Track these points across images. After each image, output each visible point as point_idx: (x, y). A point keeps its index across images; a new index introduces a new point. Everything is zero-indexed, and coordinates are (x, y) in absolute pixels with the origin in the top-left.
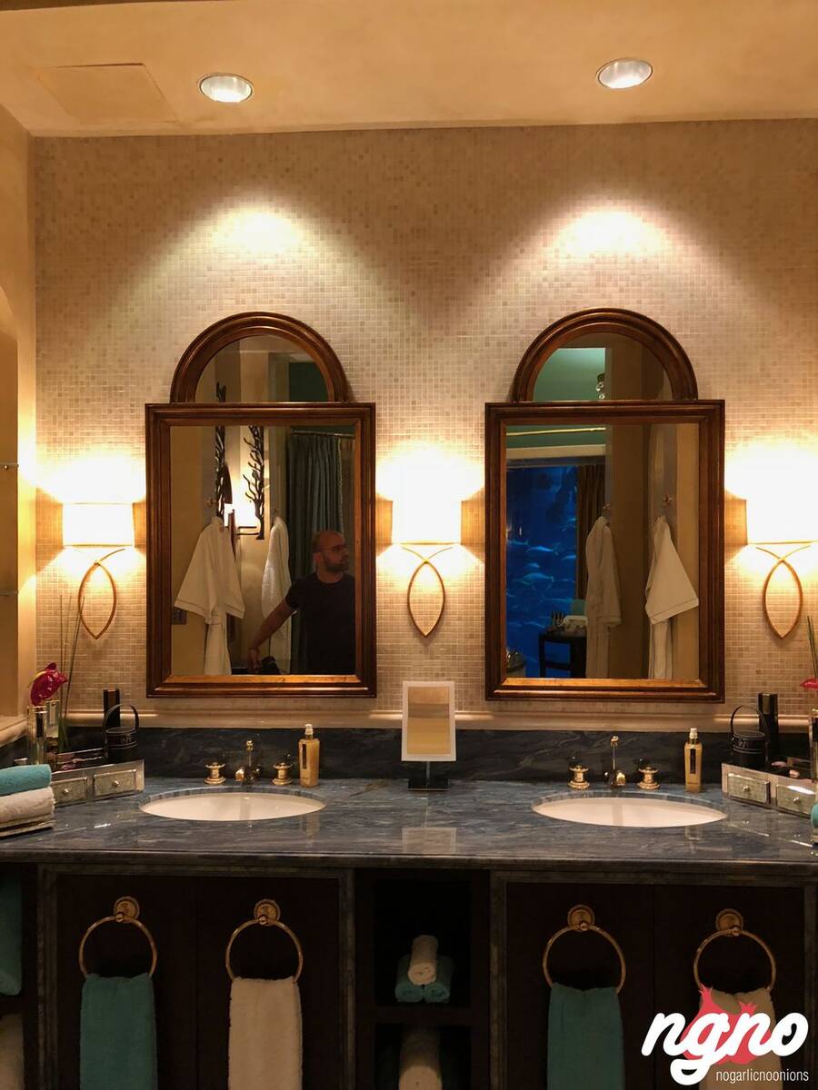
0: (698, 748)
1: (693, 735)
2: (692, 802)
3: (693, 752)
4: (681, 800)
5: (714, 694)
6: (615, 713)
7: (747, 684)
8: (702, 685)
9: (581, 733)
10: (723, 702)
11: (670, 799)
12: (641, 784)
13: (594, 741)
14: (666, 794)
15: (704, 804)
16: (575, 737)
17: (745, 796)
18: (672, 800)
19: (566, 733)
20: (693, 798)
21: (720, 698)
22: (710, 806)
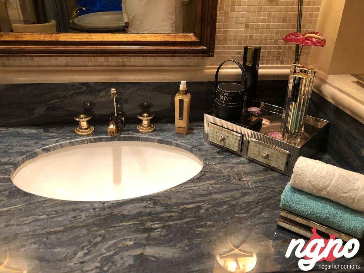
0: (186, 99)
1: (183, 86)
2: (177, 145)
3: (181, 102)
4: (169, 143)
5: (205, 48)
6: (116, 66)
7: (235, 37)
8: (194, 39)
9: (86, 84)
10: (213, 55)
11: (161, 142)
12: (139, 128)
13: (100, 91)
14: (157, 138)
15: (186, 149)
16: (81, 88)
17: (221, 144)
18: (162, 143)
19: (73, 85)
20: (179, 142)
21: (209, 52)
22: (191, 151)
